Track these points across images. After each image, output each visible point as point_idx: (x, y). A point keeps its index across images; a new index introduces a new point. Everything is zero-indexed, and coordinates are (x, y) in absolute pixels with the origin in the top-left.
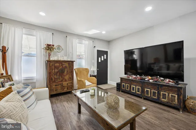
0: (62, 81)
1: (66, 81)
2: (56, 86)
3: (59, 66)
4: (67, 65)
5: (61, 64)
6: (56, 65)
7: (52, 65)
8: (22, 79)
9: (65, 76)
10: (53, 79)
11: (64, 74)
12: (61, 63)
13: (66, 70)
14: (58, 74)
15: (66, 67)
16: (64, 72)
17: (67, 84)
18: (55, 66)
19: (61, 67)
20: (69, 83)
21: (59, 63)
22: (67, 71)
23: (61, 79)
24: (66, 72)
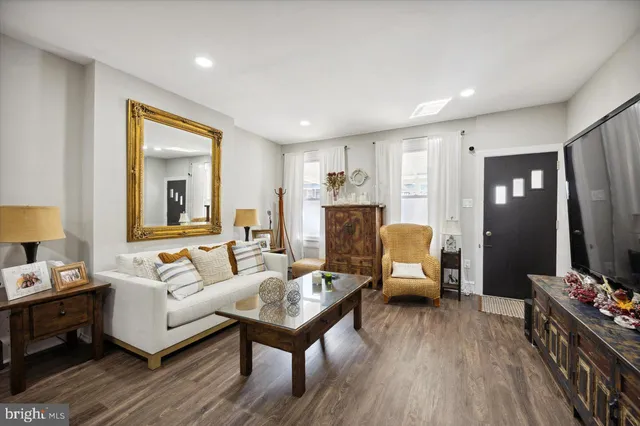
0: (349, 252)
1: (357, 253)
2: (338, 260)
3: (343, 219)
4: (359, 215)
5: (347, 215)
6: (338, 215)
7: (332, 216)
8: (304, 239)
9: (354, 241)
10: (333, 244)
11: (354, 238)
12: (348, 212)
13: (358, 227)
14: (342, 236)
15: (357, 220)
16: (353, 232)
17: (361, 262)
18: (336, 218)
19: (348, 221)
20: (365, 261)
21: (344, 212)
22: (361, 232)
23: (348, 248)
24: (357, 233)
